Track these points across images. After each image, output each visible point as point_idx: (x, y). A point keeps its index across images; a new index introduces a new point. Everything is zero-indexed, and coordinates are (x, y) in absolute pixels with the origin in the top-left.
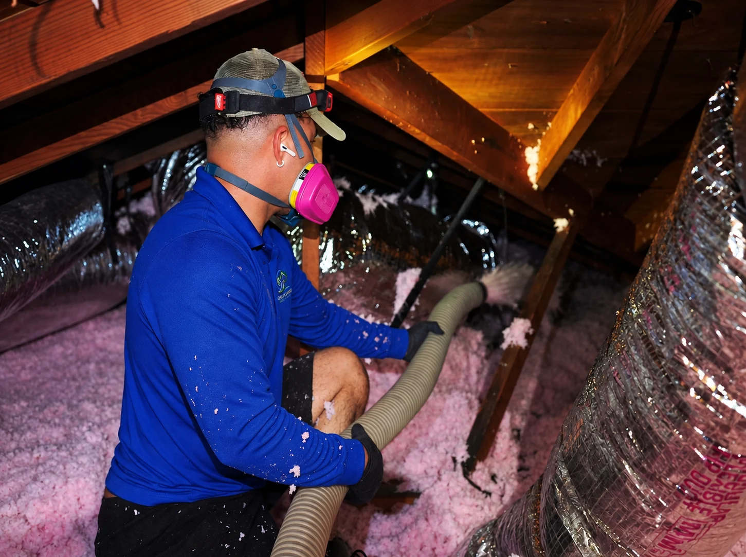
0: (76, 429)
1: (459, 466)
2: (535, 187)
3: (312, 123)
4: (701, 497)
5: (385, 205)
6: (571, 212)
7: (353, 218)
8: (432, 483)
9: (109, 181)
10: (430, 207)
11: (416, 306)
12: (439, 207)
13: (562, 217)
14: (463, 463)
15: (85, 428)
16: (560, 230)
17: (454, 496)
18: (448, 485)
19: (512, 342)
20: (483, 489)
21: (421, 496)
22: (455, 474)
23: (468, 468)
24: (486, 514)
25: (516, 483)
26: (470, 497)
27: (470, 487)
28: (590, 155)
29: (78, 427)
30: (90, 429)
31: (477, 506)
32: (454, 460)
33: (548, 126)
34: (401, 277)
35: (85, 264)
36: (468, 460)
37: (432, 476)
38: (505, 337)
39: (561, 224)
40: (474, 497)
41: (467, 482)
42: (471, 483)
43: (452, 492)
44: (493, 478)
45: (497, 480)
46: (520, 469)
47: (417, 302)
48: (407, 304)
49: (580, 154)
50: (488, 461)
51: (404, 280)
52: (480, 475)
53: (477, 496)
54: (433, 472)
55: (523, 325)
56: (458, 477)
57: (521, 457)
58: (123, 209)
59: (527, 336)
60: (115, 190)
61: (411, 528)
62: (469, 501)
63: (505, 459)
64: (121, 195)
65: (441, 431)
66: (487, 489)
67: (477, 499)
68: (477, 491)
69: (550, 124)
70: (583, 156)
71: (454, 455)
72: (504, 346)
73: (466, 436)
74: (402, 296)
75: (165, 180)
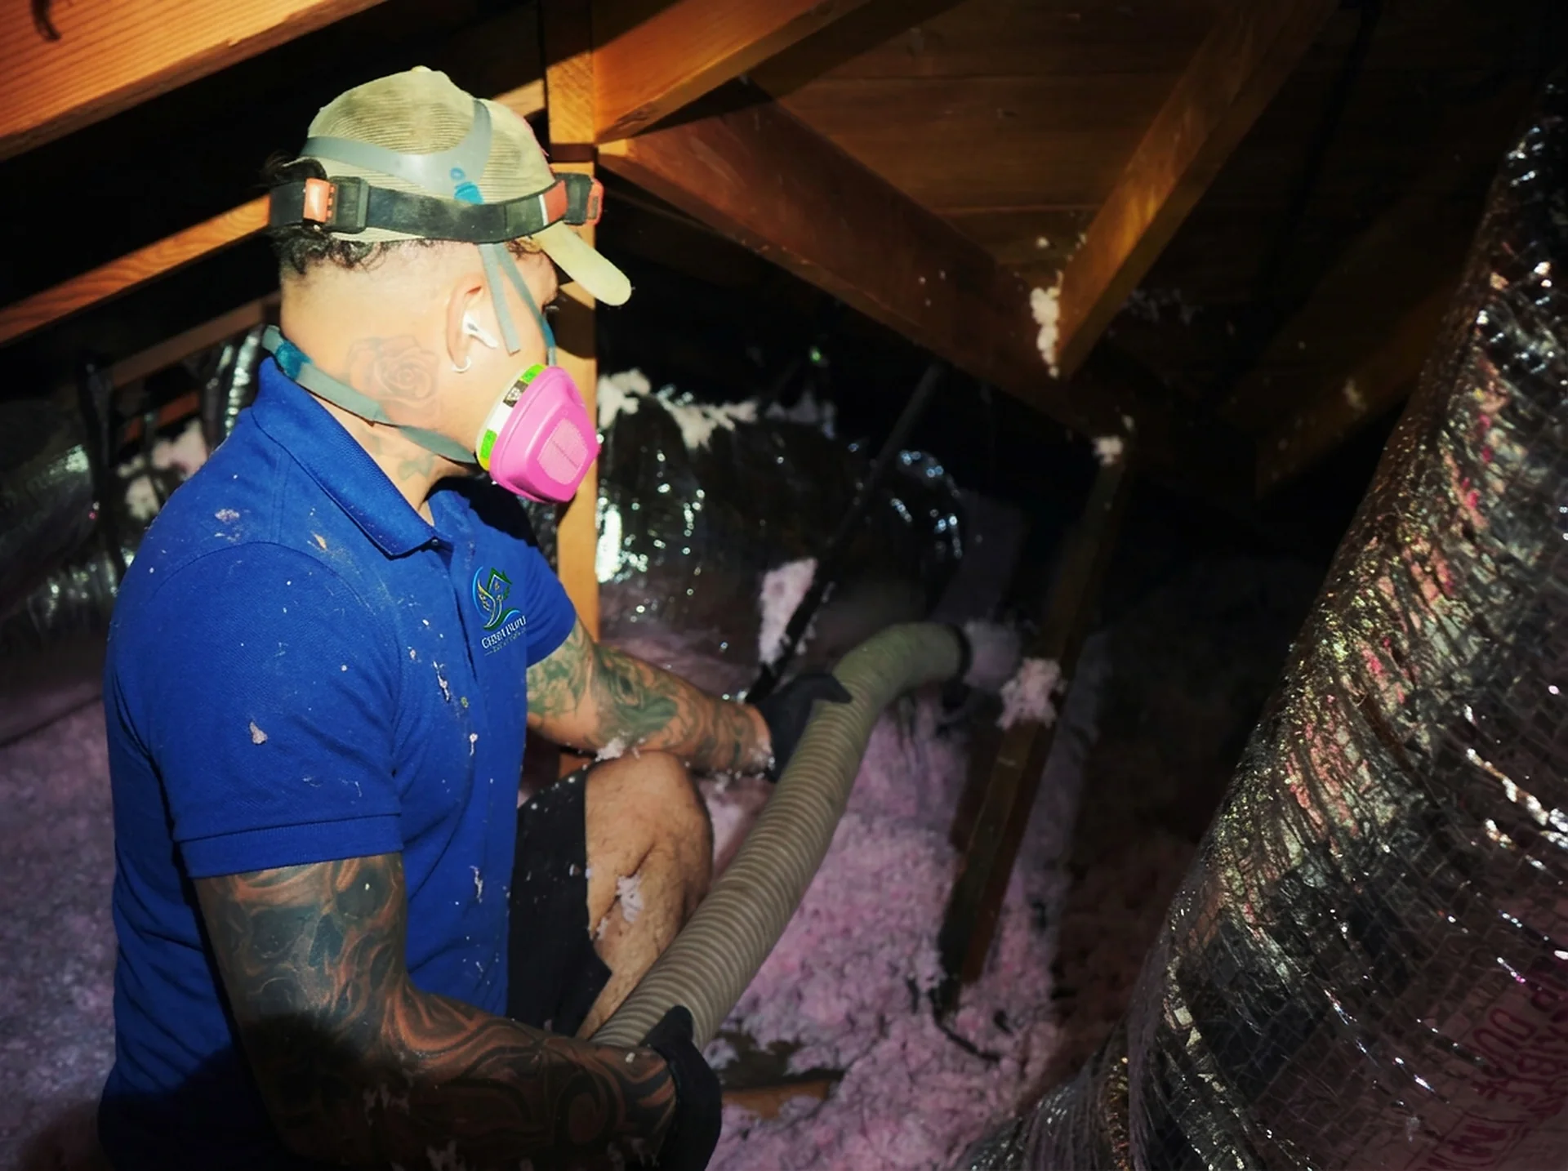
0: (47, 979)
1: (924, 1002)
2: (1054, 372)
3: (546, 261)
4: (1512, 1069)
5: (730, 425)
6: (1128, 422)
7: (661, 457)
8: (866, 1045)
9: (100, 402)
10: (821, 421)
11: (808, 643)
12: (840, 423)
13: (1108, 433)
14: (931, 993)
15: (68, 979)
16: (1108, 460)
17: (918, 1071)
18: (904, 1046)
19: (1022, 710)
20: (981, 1048)
21: (847, 1077)
22: (915, 1020)
23: (944, 1002)
24: (991, 1108)
25: (1051, 1031)
26: (954, 1071)
27: (950, 1046)
28: (1165, 301)
29: (52, 974)
30: (80, 980)
31: (969, 1091)
32: (912, 985)
33: (1078, 240)
34: (771, 579)
35: (55, 589)
36: (943, 984)
37: (868, 1029)
38: (1007, 701)
39: (1109, 448)
40: (962, 1070)
41: (943, 1037)
42: (953, 1037)
43: (913, 1063)
44: (1000, 1019)
45: (1009, 1024)
46: (1057, 994)
47: (810, 632)
48: (787, 641)
49: (1146, 299)
50: (985, 983)
51: (779, 588)
52: (971, 1018)
53: (969, 1066)
54: (867, 1019)
55: (1043, 672)
56: (922, 1026)
57: (1057, 969)
58: (138, 463)
59: (1055, 698)
60: (117, 420)
61: (830, 1156)
62: (951, 1079)
63: (1022, 975)
64: (131, 432)
65: (878, 921)
66: (991, 1046)
67: (970, 1076)
68: (966, 1055)
69: (1083, 238)
70: (1153, 304)
71: (911, 976)
72: (1006, 721)
73: (935, 930)
74: (777, 622)
75: (233, 393)
